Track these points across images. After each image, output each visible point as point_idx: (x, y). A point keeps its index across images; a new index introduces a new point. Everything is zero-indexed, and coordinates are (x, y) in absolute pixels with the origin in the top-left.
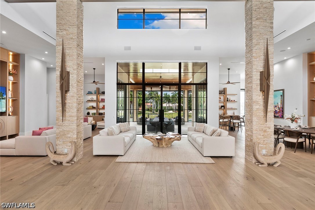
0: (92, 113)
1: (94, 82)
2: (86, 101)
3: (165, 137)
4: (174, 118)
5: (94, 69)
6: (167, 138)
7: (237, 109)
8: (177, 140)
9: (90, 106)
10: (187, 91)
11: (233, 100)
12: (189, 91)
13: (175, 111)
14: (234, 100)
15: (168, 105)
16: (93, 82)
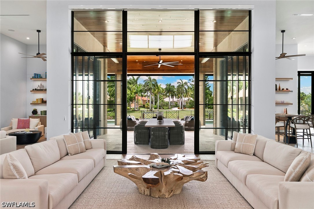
0: (41, 112)
1: (39, 54)
2: (31, 91)
3: (166, 173)
4: (182, 119)
5: (39, 31)
6: (172, 176)
7: (292, 104)
8: (198, 180)
9: (37, 100)
10: (203, 75)
11: (285, 89)
12: (206, 75)
13: (181, 109)
14: (287, 89)
15: (171, 100)
16: (36, 55)
